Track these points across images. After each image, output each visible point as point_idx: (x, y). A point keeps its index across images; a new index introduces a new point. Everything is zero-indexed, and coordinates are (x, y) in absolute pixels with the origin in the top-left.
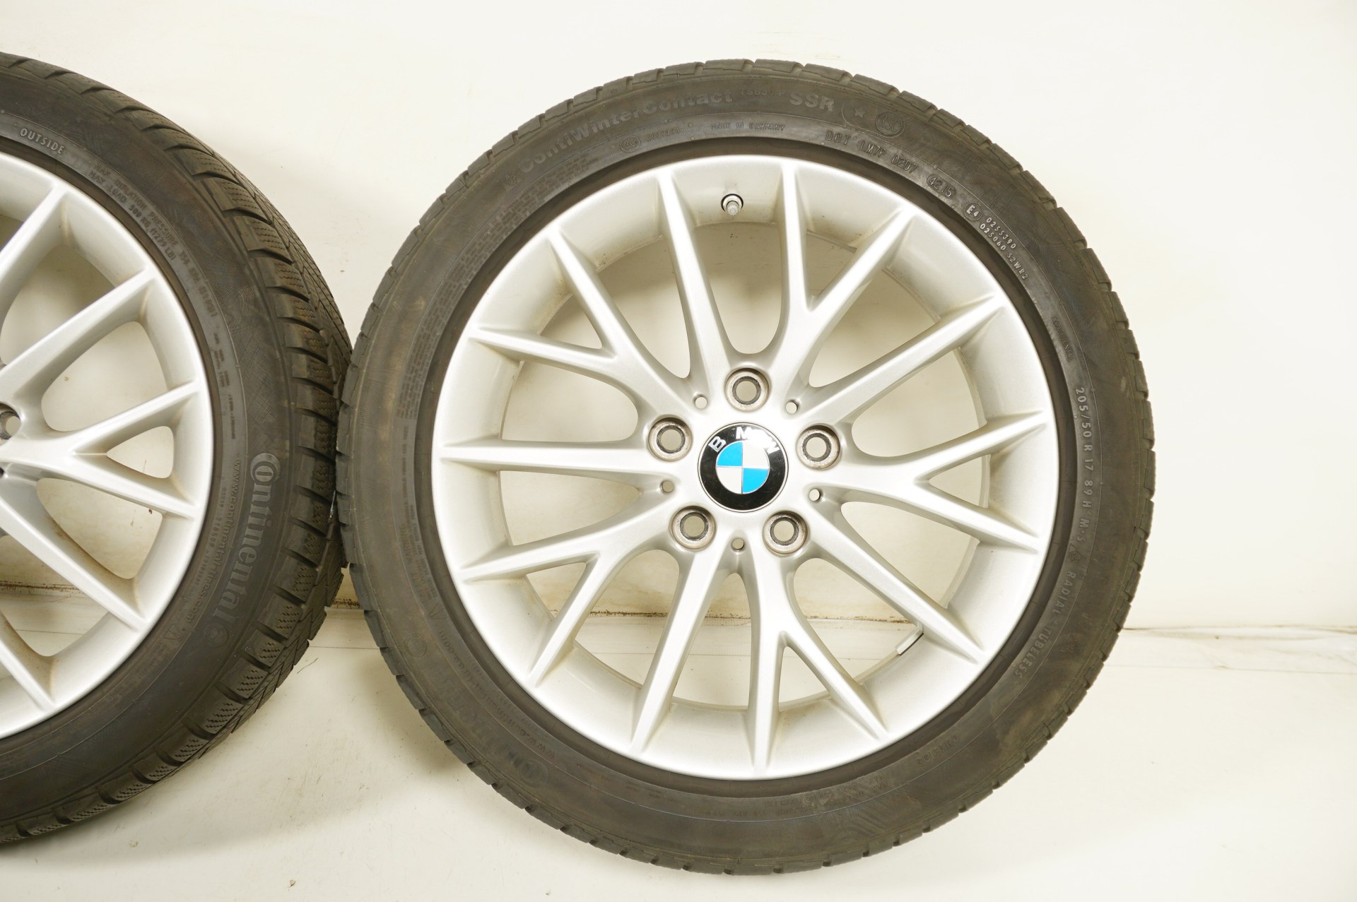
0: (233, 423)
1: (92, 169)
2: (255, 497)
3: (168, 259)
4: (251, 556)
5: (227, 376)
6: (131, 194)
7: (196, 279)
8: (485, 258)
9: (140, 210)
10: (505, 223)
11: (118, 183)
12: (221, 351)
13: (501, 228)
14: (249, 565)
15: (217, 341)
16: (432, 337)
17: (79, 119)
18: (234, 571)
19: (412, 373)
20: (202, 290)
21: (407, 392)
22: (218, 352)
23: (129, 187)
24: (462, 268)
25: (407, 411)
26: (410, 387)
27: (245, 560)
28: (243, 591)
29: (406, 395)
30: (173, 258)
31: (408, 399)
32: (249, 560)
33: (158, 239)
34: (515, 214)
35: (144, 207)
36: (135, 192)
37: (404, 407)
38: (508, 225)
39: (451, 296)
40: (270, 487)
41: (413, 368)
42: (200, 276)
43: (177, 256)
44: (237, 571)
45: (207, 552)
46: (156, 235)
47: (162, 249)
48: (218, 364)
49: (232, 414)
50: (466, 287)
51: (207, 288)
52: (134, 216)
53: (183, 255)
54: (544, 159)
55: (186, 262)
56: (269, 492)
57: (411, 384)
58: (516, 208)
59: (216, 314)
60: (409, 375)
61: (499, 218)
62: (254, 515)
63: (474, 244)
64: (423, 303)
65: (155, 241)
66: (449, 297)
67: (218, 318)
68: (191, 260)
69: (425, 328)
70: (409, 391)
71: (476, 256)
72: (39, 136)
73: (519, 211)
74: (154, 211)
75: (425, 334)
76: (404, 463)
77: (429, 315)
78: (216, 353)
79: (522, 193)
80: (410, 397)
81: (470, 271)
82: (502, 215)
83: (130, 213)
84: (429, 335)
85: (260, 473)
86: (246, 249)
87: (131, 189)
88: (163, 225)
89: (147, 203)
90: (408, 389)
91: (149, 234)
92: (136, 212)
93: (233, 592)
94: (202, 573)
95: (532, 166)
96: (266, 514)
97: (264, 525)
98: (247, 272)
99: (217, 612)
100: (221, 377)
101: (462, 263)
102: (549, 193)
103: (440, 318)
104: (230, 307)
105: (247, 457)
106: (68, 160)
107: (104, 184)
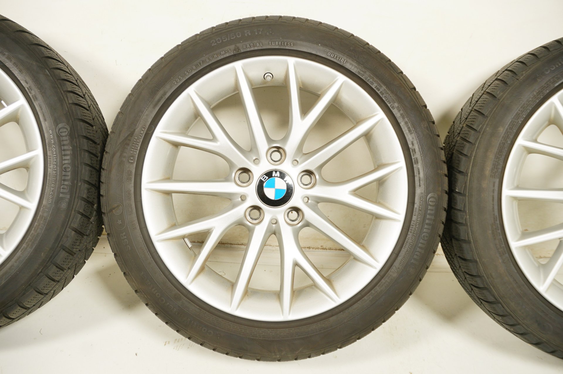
0: (420, 180)
1: (358, 70)
2: (429, 212)
3: (392, 109)
4: (427, 237)
5: (417, 159)
6: (375, 81)
7: (403, 118)
8: (529, 110)
9: (379, 88)
10: (538, 95)
11: (370, 76)
12: (414, 149)
13: (536, 97)
14: (425, 240)
15: (413, 144)
16: (506, 144)
17: (351, 48)
18: (420, 243)
19: (497, 159)
20: (406, 123)
21: (495, 167)
22: (413, 149)
23: (375, 78)
24: (519, 114)
25: (495, 175)
26: (496, 165)
27: (424, 238)
28: (423, 252)
29: (494, 168)
30: (394, 109)
31: (495, 170)
32: (426, 238)
33: (387, 101)
34: (542, 91)
35: (381, 86)
36: (377, 80)
37: (493, 173)
38: (539, 96)
39: (514, 126)
40: (435, 207)
41: (498, 157)
42: (405, 116)
43: (395, 108)
44: (421, 243)
45: (409, 235)
46: (386, 99)
47: (389, 105)
48: (413, 155)
49: (419, 176)
50: (520, 122)
51: (408, 122)
52: (377, 91)
53: (398, 108)
54: (554, 68)
55: (399, 111)
56: (434, 209)
57: (497, 163)
58: (542, 89)
59: (412, 133)
60: (495, 160)
61: (535, 93)
62: (428, 219)
63: (524, 104)
64: (502, 129)
65: (386, 102)
66: (513, 127)
67: (413, 135)
68: (401, 110)
69: (503, 139)
70: (496, 167)
71: (525, 109)
72: (336, 56)
73: (544, 90)
74: (385, 88)
75: (503, 142)
76: (493, 198)
77: (504, 134)
78: (412, 150)
79: (545, 82)
80: (496, 169)
81: (522, 116)
82: (536, 92)
83: (375, 89)
84: (505, 143)
85: (430, 202)
86: (421, 105)
87: (375, 79)
88: (389, 95)
89: (382, 85)
90: (495, 166)
91: (383, 98)
92: (377, 89)
93: (419, 252)
94: (407, 244)
95: (549, 71)
96: (433, 219)
97: (432, 223)
98: (423, 115)
99: (413, 261)
100: (415, 160)
101: (519, 112)
102: (557, 82)
103: (509, 136)
104: (418, 130)
105: (425, 194)
106: (348, 66)
107: (364, 77)
